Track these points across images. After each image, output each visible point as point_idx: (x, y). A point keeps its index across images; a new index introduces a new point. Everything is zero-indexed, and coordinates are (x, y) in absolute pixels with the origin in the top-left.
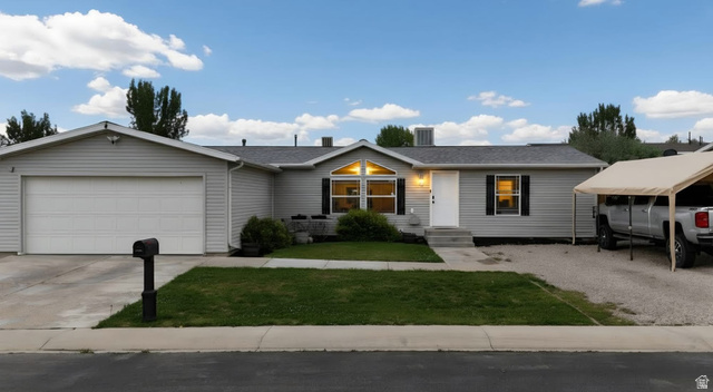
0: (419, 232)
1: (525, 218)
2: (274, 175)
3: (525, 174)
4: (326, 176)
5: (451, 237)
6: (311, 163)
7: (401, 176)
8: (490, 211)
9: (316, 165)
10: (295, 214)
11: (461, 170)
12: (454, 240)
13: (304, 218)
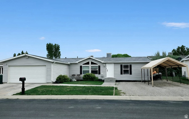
0: (103, 79)
1: (131, 75)
2: (68, 65)
3: (130, 64)
4: (81, 65)
5: (110, 80)
6: (77, 62)
7: (99, 65)
8: (121, 73)
9: (79, 62)
10: (73, 74)
11: (114, 63)
12: (111, 80)
13: (75, 75)
